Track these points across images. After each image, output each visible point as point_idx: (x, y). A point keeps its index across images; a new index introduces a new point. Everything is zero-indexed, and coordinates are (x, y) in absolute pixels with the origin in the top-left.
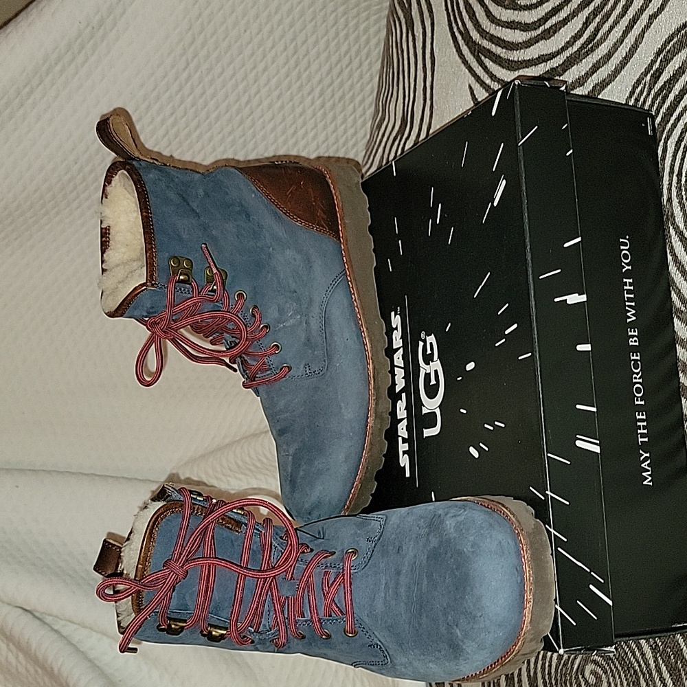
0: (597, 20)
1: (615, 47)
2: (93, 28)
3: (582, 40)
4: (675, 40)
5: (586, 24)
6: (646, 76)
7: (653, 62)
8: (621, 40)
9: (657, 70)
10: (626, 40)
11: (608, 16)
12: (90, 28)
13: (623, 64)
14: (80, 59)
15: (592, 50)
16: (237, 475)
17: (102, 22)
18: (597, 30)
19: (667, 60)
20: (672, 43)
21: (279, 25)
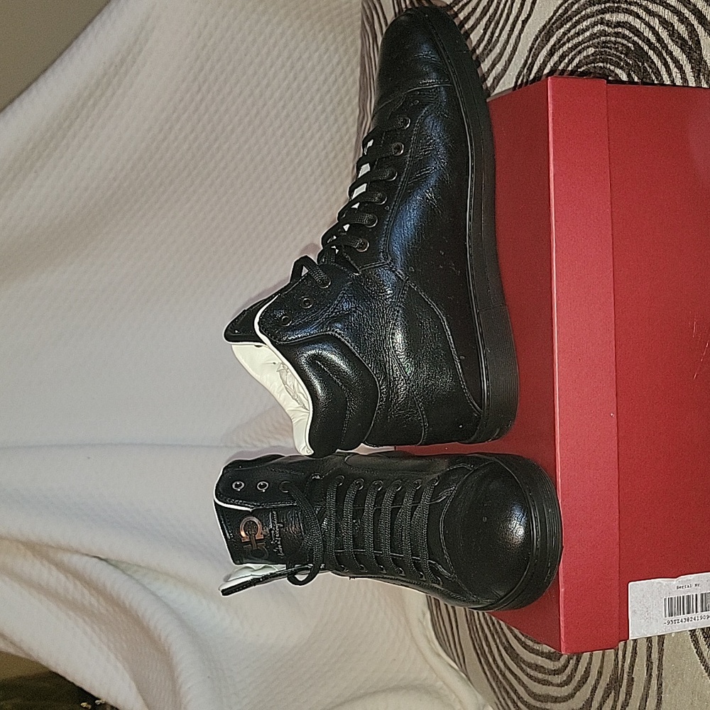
0: (492, 26)
1: (504, 48)
2: (116, 66)
3: (484, 42)
4: (539, 39)
5: (485, 30)
6: (524, 69)
7: (528, 58)
8: (507, 42)
9: (530, 64)
10: (511, 41)
11: (498, 23)
12: (113, 67)
13: (510, 60)
14: (109, 93)
15: (491, 51)
16: (276, 436)
17: (123, 62)
18: (493, 33)
19: (536, 56)
20: (537, 42)
21: (274, 47)
